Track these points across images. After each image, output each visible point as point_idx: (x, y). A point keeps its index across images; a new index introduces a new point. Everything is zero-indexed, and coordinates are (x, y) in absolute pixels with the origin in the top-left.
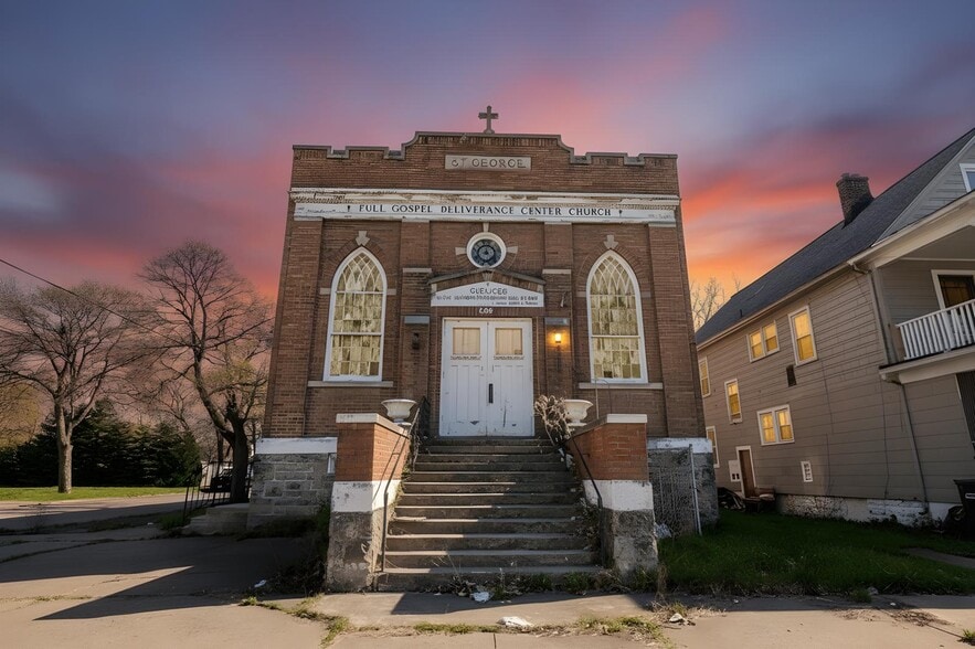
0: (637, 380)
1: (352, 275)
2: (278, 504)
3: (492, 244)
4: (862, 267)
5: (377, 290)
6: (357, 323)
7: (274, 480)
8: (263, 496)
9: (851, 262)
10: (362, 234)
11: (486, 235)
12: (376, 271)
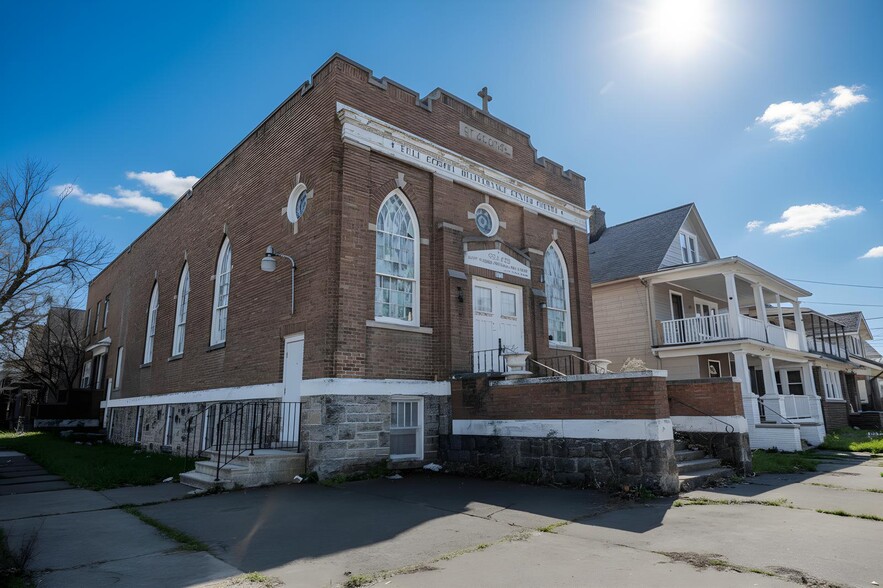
0: (564, 344)
1: (389, 214)
2: (352, 446)
3: (486, 214)
4: (644, 283)
5: (409, 236)
6: (396, 266)
7: (346, 423)
8: (336, 440)
9: (641, 277)
10: (401, 176)
11: (486, 206)
12: (408, 217)
